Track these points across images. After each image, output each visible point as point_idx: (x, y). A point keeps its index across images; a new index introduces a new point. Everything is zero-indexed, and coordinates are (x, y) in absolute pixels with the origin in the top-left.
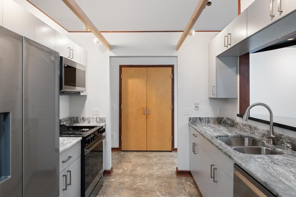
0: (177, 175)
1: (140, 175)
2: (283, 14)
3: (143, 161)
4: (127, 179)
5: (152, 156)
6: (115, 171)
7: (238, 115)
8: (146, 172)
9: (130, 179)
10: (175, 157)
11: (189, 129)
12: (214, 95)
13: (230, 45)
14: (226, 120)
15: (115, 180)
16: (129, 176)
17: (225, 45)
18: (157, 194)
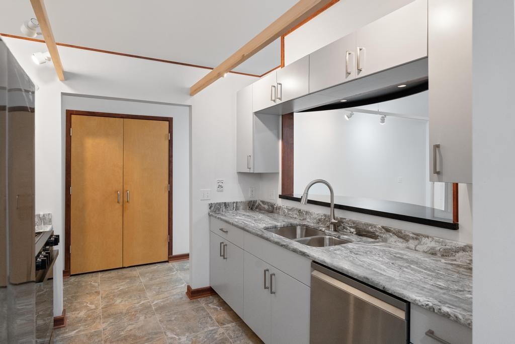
0: (192, 297)
1: (124, 311)
2: (362, 74)
3: (123, 286)
4: (101, 326)
5: (137, 275)
6: (70, 316)
7: (280, 197)
8: (135, 303)
9: (109, 323)
10: (177, 270)
11: (210, 221)
12: (250, 168)
13: (280, 99)
14: (261, 203)
15: (77, 332)
16: (105, 317)
17: (272, 98)
18: (167, 336)
